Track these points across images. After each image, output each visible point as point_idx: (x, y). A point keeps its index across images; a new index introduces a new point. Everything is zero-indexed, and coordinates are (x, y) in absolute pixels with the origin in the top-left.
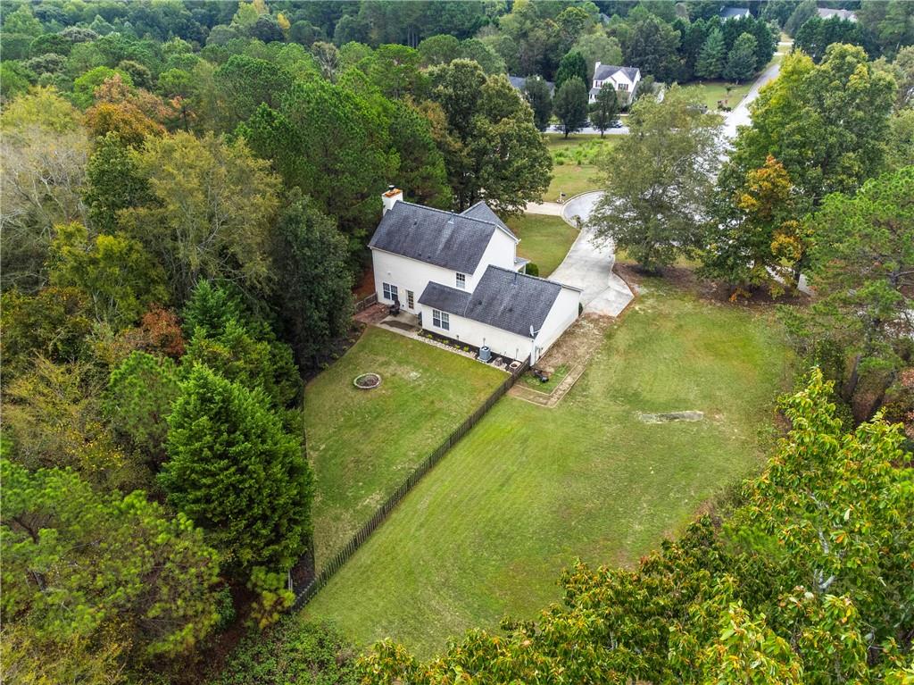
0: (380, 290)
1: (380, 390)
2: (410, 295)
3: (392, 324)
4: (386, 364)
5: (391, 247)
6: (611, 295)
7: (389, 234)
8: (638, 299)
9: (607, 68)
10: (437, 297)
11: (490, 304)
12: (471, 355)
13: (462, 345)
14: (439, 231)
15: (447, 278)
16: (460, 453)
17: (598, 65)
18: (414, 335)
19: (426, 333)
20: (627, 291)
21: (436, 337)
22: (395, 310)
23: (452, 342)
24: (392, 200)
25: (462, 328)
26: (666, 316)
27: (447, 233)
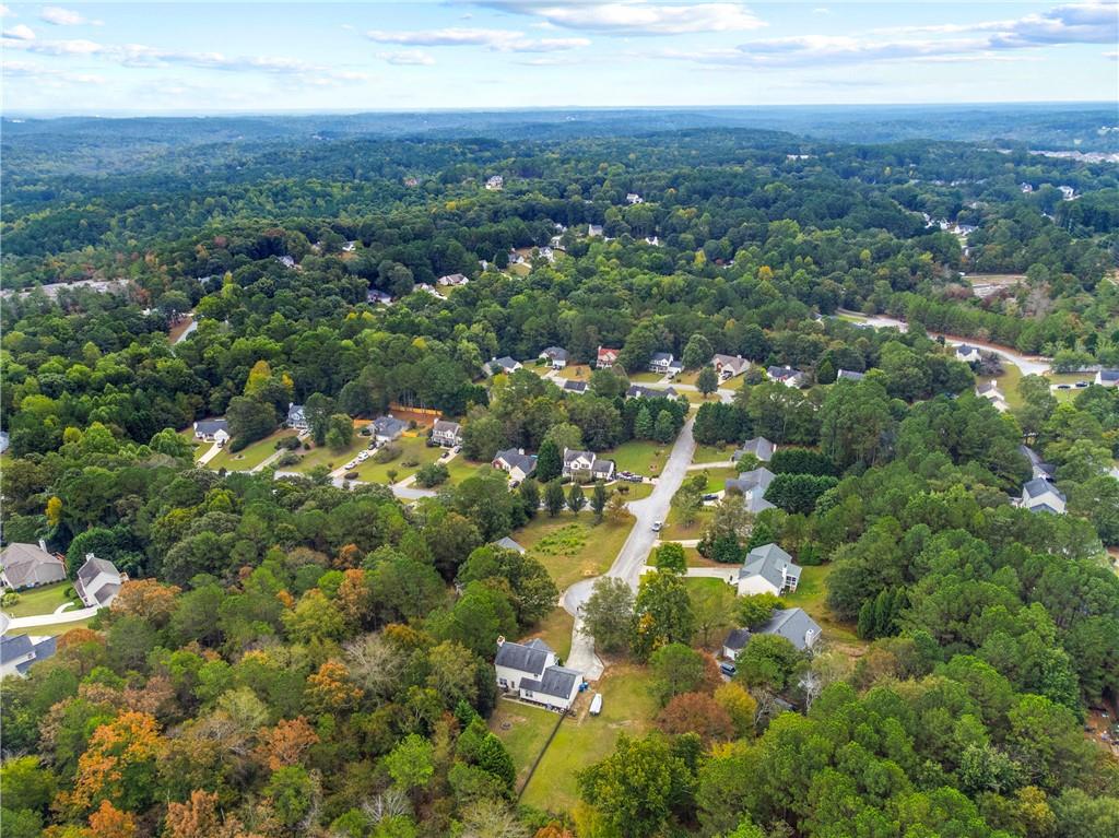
0: (498, 680)
1: (513, 728)
2: (513, 683)
3: (507, 697)
4: (510, 717)
5: (502, 664)
6: (595, 669)
7: (503, 658)
8: (606, 670)
9: (572, 452)
10: (526, 684)
11: (549, 684)
12: (544, 708)
13: (539, 704)
14: (524, 656)
15: (530, 676)
16: (550, 749)
17: (566, 450)
18: (518, 701)
19: (523, 700)
20: (601, 665)
21: (528, 701)
22: (506, 690)
23: (535, 703)
24: (502, 641)
25: (537, 696)
26: (618, 677)
27: (528, 657)
